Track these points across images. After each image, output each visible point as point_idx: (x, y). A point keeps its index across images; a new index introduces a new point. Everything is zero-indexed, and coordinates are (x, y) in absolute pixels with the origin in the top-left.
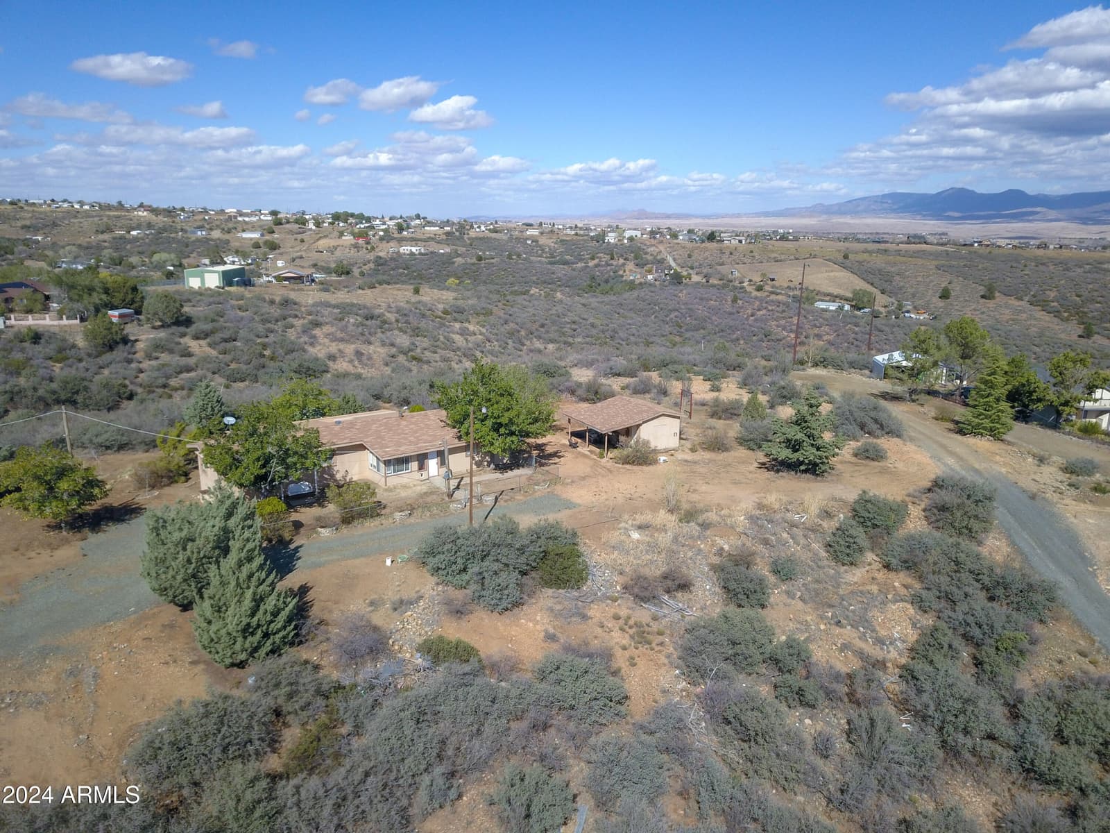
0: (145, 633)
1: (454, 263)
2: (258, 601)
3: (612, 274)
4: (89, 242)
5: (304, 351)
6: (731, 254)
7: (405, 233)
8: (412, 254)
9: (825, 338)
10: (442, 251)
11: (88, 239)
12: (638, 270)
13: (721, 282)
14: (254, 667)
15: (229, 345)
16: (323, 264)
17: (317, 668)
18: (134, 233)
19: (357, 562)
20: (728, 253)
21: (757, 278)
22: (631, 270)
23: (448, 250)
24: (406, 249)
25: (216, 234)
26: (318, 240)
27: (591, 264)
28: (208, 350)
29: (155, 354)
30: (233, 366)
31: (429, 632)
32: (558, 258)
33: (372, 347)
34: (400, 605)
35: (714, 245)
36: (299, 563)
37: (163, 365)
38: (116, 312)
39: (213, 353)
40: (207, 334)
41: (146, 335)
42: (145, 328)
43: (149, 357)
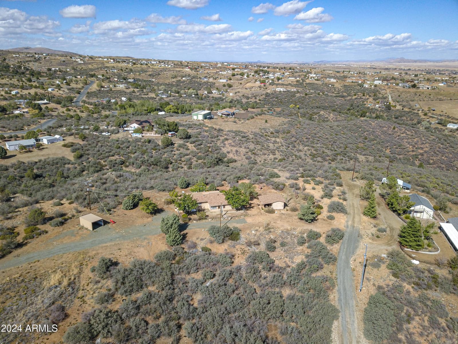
0: (160, 238)
1: (295, 96)
2: (176, 236)
3: (361, 103)
4: (169, 82)
5: (221, 149)
6: (420, 95)
7: (280, 81)
8: (280, 92)
9: (424, 149)
10: (293, 90)
11: (169, 81)
12: (374, 102)
13: (409, 110)
14: (174, 247)
15: (199, 147)
16: (246, 95)
17: (184, 249)
18: (184, 79)
19: (198, 229)
20: (418, 95)
21: (426, 109)
22: (370, 102)
23: (295, 90)
24: (278, 89)
25: (211, 80)
26: (247, 83)
27: (354, 97)
28: (194, 148)
29: (179, 149)
30: (200, 154)
31: (204, 246)
32: (341, 94)
33: (241, 149)
34: (202, 239)
35: (414, 90)
36: (188, 228)
37: (181, 153)
38: (170, 133)
39: (195, 149)
40: (194, 142)
41: (178, 142)
42: (178, 138)
43: (178, 150)
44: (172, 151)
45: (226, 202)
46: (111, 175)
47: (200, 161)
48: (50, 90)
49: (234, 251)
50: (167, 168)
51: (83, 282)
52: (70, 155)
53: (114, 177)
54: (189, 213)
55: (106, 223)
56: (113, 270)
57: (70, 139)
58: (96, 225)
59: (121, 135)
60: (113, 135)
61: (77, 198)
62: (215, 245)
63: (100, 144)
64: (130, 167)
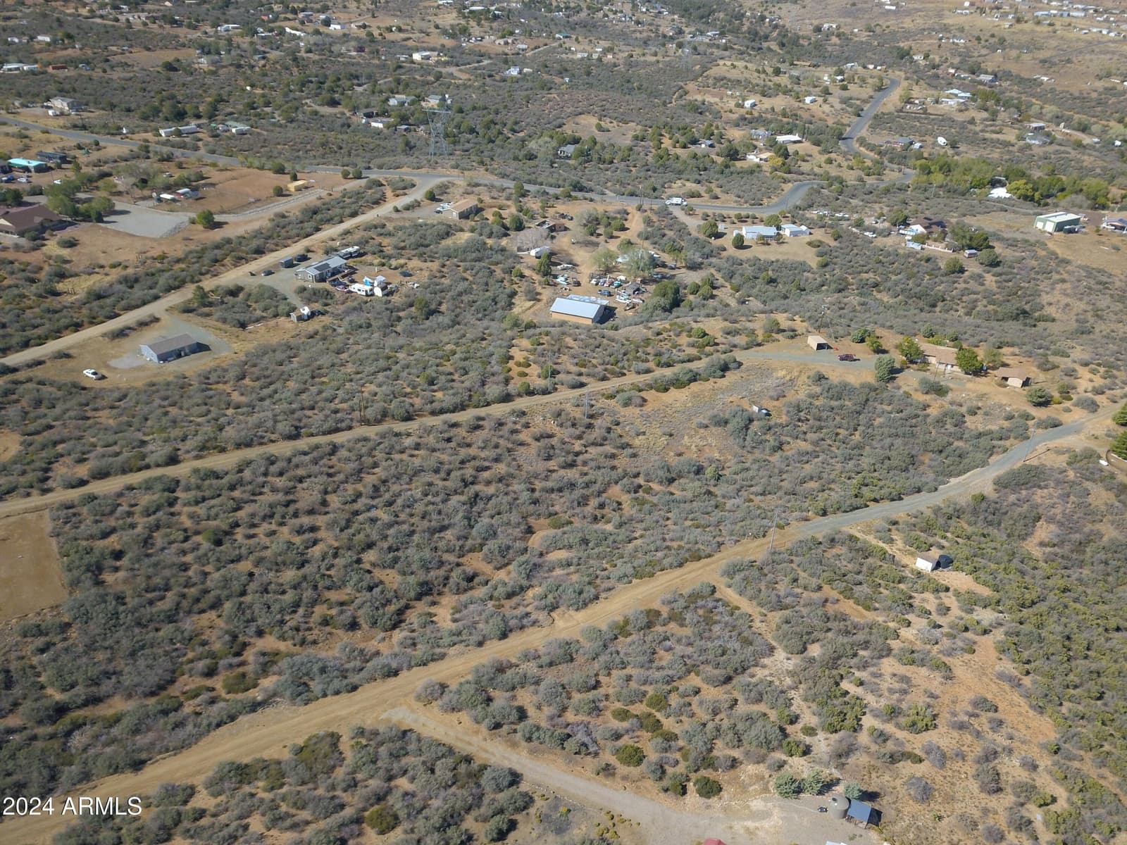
2: (885, 375)
4: (1082, 91)
5: (1040, 296)
11: (1083, 86)
14: (879, 382)
15: (1004, 284)
17: (887, 387)
19: (911, 377)
28: (993, 283)
29: (969, 280)
30: (997, 296)
31: (907, 390)
34: (909, 385)
36: (901, 373)
38: (968, 251)
39: (994, 287)
40: (1000, 275)
41: (973, 268)
42: (977, 263)
43: (965, 282)
44: (955, 282)
45: (955, 362)
46: (853, 299)
47: (991, 307)
48: (808, 100)
49: (933, 403)
50: (934, 306)
51: (800, 383)
52: (813, 261)
53: (855, 303)
54: (912, 362)
55: (829, 347)
56: (823, 381)
57: (819, 234)
58: (820, 347)
59: (889, 241)
60: (880, 238)
61: (810, 318)
62: (919, 394)
63: (855, 251)
64: (884, 293)
